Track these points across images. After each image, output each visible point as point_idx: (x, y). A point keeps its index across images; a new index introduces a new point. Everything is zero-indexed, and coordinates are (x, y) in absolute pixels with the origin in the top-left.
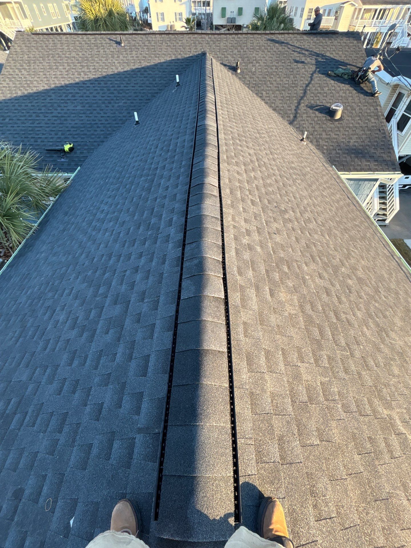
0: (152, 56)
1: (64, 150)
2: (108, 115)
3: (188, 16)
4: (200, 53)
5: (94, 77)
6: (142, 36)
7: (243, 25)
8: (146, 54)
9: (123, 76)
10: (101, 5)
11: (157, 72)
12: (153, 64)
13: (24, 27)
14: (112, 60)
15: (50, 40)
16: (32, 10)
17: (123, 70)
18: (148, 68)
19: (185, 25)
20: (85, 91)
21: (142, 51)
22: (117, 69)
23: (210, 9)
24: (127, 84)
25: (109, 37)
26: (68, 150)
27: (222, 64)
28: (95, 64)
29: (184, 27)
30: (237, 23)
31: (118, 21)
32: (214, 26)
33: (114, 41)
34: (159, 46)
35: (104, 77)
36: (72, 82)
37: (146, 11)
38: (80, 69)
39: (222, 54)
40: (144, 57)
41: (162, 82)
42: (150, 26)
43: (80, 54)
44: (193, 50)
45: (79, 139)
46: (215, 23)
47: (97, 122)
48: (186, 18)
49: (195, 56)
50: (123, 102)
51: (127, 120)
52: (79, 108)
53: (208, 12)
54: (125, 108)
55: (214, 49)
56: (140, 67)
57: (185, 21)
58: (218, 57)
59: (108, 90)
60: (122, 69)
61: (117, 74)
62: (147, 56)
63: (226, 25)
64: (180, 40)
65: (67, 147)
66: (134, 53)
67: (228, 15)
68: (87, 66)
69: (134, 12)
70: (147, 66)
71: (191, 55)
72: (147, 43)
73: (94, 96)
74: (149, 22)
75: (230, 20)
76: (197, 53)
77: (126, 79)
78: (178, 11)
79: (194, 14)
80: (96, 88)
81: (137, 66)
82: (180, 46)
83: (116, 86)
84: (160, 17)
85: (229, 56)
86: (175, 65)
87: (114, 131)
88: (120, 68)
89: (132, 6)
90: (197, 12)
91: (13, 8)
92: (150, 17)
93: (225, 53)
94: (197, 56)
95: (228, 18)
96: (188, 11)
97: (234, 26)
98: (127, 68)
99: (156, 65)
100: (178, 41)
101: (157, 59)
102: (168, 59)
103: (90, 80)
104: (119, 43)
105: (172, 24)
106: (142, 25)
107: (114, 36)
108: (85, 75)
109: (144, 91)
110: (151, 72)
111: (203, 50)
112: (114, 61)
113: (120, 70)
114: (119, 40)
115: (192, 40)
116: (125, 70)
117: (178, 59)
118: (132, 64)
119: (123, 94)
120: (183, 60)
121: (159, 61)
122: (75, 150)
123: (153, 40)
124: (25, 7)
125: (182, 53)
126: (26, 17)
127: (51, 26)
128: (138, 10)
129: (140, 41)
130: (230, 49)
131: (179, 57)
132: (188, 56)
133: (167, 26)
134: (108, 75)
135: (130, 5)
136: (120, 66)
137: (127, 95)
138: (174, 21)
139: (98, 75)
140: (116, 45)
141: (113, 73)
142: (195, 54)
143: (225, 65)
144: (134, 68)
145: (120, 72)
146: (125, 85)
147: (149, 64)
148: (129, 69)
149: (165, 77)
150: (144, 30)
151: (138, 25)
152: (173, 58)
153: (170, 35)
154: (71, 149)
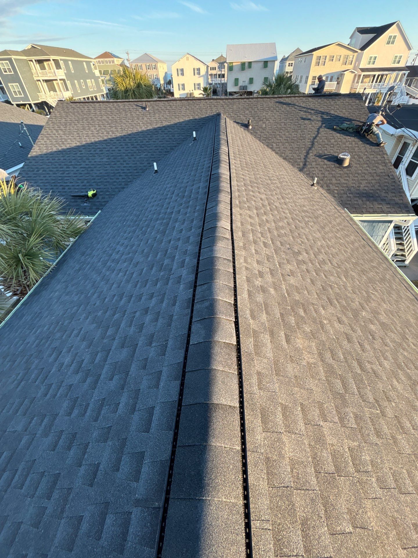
0: (173, 117)
1: (88, 196)
2: (130, 165)
3: (205, 86)
4: (215, 113)
5: (120, 135)
6: (165, 102)
7: (254, 91)
8: (167, 116)
9: (146, 134)
10: (131, 79)
11: (176, 130)
12: (173, 123)
13: (65, 97)
14: (137, 121)
15: (86, 107)
16: (73, 85)
17: (146, 129)
18: (168, 126)
19: (203, 93)
20: (111, 146)
21: (163, 114)
22: (141, 128)
23: (224, 80)
24: (149, 139)
25: (136, 103)
26: (91, 196)
27: (235, 122)
28: (122, 125)
29: (202, 94)
30: (249, 90)
31: (145, 91)
32: (228, 93)
33: (140, 107)
34: (179, 109)
35: (130, 135)
36: (101, 139)
37: (170, 83)
38: (109, 129)
39: (235, 115)
40: (165, 118)
41: (181, 137)
42: (172, 94)
43: (110, 117)
44: (208, 112)
45: (102, 186)
46: (229, 90)
47: (120, 171)
48: (203, 87)
49: (210, 116)
50: (144, 154)
51: (147, 169)
52: (105, 160)
53: (223, 82)
54: (145, 160)
55: (227, 110)
56: (161, 126)
57: (203, 90)
58: (231, 117)
59: (132, 145)
60: (145, 128)
61: (141, 132)
62: (168, 117)
63: (239, 92)
64: (197, 105)
65: (90, 193)
66: (157, 115)
67: (241, 84)
68: (115, 126)
69: (159, 84)
70: (168, 125)
71: (207, 116)
72: (168, 107)
73: (119, 150)
74: (171, 91)
75: (242, 88)
76: (213, 114)
77: (149, 136)
78: (197, 82)
79: (211, 84)
80: (121, 144)
81: (158, 126)
82: (197, 109)
83: (140, 141)
84: (181, 87)
85: (241, 116)
86: (192, 124)
87: (134, 178)
88: (143, 127)
89: (158, 79)
90: (214, 82)
91: (58, 84)
92: (173, 87)
93: (238, 113)
94: (212, 116)
95: (240, 86)
96: (206, 81)
97: (245, 92)
98: (150, 127)
99: (176, 124)
100: (196, 105)
101: (177, 119)
102: (187, 119)
103: (116, 138)
104: (144, 108)
105: (191, 92)
106: (165, 94)
107: (141, 103)
108: (113, 133)
109: (164, 145)
110: (171, 130)
111: (218, 112)
112: (139, 122)
113: (144, 129)
114: (144, 106)
115: (208, 104)
116: (148, 128)
117: (196, 119)
118: (155, 124)
119: (145, 148)
120: (199, 119)
121: (179, 121)
122: (97, 195)
123: (173, 105)
124: (68, 83)
125: (199, 114)
126: (67, 90)
127: (88, 96)
128: (162, 82)
129: (162, 106)
130: (242, 110)
131: (197, 117)
132: (204, 116)
133: (187, 94)
134: (133, 133)
135: (156, 78)
136: (144, 126)
137: (148, 149)
138: (193, 89)
139: (124, 133)
140: (141, 109)
141: (137, 131)
142: (211, 114)
143: (238, 123)
144: (156, 127)
145: (143, 130)
146: (147, 140)
147: (169, 124)
148: (151, 128)
149: (183, 134)
150: (167, 98)
151: (162, 94)
152: (191, 118)
153: (189, 101)
154: (94, 195)
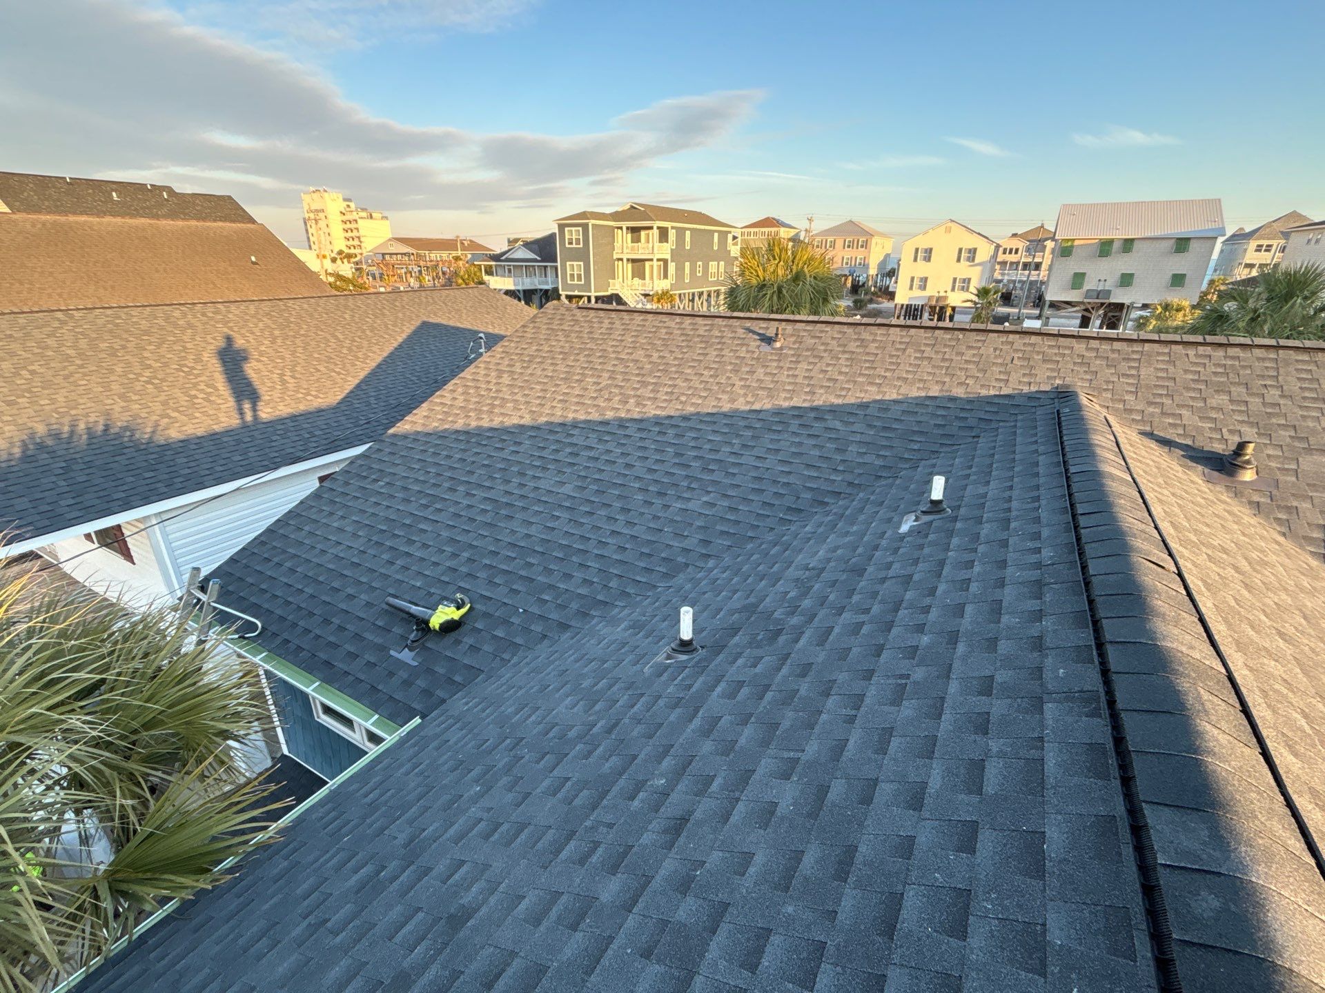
0: (860, 379)
4: (1047, 388)
5: (658, 412)
8: (840, 373)
9: (742, 423)
11: (856, 428)
12: (853, 401)
14: (729, 378)
17: (748, 408)
18: (833, 410)
19: (975, 299)
20: (610, 446)
21: (828, 365)
22: (733, 401)
24: (744, 446)
25: (748, 324)
26: (439, 625)
27: (1150, 435)
28: (678, 382)
33: (759, 334)
34: (891, 356)
35: (685, 418)
36: (595, 416)
37: (891, 273)
38: (635, 389)
39: (1150, 403)
40: (829, 380)
41: (867, 459)
44: (1014, 377)
48: (978, 287)
49: (1021, 395)
55: (1108, 382)
56: (806, 405)
58: (1130, 411)
59: (677, 455)
60: (748, 402)
61: (725, 415)
62: (841, 378)
64: (970, 347)
66: (804, 365)
68: (655, 384)
70: (832, 405)
71: (1005, 391)
72: (852, 346)
73: (628, 466)
76: (1034, 388)
77: (749, 433)
78: (962, 276)
80: (647, 444)
81: (797, 402)
82: (967, 362)
83: (708, 446)
84: (916, 282)
85: (1184, 412)
86: (934, 415)
88: (742, 400)
93: (1167, 401)
94: (1030, 397)
98: (765, 404)
99: (864, 406)
100: (963, 348)
101: (874, 389)
102: (915, 393)
103: (641, 421)
104: (769, 340)
108: (638, 404)
109: (791, 479)
110: (838, 425)
111: (1058, 382)
112: (735, 380)
113: (741, 405)
114: (771, 333)
115: (1019, 350)
116: (757, 407)
117: (953, 399)
118: (783, 395)
119: (716, 477)
120: (970, 401)
121: (878, 397)
123: (874, 341)
125: (970, 381)
130: (1188, 389)
131: (959, 392)
132: (992, 392)
134: (698, 413)
136: (745, 395)
139: (673, 410)
141: (714, 411)
142: (1026, 389)
143: (1165, 442)
144: (786, 404)
145: (737, 411)
146: (736, 449)
147: (840, 401)
148: (768, 406)
149: (885, 447)
152: (935, 391)
153: (937, 332)
154: (449, 627)
